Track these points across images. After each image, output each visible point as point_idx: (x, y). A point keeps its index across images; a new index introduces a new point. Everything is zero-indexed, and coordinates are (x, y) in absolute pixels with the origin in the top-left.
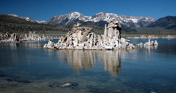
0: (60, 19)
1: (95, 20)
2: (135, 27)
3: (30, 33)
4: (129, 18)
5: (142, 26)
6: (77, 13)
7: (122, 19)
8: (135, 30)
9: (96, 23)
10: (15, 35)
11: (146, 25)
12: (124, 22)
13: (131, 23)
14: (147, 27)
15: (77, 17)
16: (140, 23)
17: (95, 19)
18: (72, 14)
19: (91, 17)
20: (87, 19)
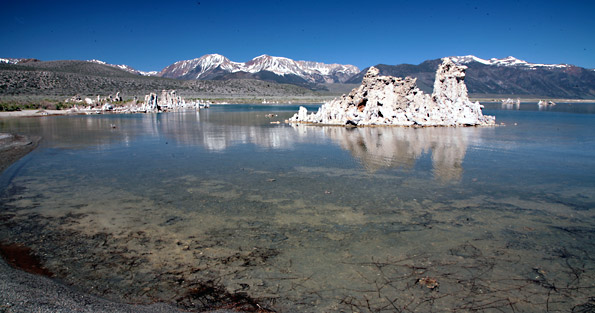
0: (185, 68)
1: (252, 70)
2: (324, 82)
3: (164, 92)
4: (314, 66)
5: (336, 81)
6: (217, 56)
7: (301, 68)
8: (325, 89)
9: (254, 75)
10: (153, 98)
11: (343, 79)
12: (304, 73)
13: (317, 75)
14: (346, 82)
15: (218, 64)
16: (334, 75)
17: (251, 67)
18: (208, 58)
19: (243, 64)
20: (236, 67)
